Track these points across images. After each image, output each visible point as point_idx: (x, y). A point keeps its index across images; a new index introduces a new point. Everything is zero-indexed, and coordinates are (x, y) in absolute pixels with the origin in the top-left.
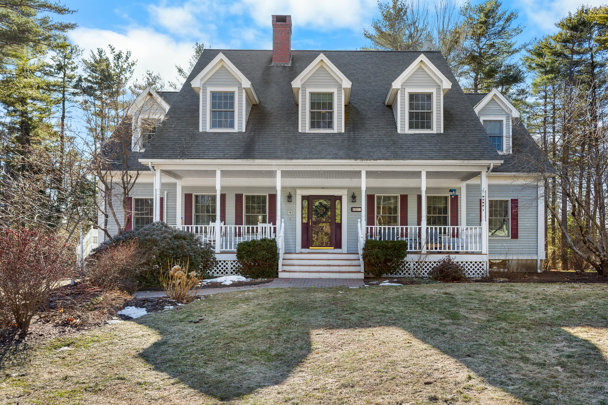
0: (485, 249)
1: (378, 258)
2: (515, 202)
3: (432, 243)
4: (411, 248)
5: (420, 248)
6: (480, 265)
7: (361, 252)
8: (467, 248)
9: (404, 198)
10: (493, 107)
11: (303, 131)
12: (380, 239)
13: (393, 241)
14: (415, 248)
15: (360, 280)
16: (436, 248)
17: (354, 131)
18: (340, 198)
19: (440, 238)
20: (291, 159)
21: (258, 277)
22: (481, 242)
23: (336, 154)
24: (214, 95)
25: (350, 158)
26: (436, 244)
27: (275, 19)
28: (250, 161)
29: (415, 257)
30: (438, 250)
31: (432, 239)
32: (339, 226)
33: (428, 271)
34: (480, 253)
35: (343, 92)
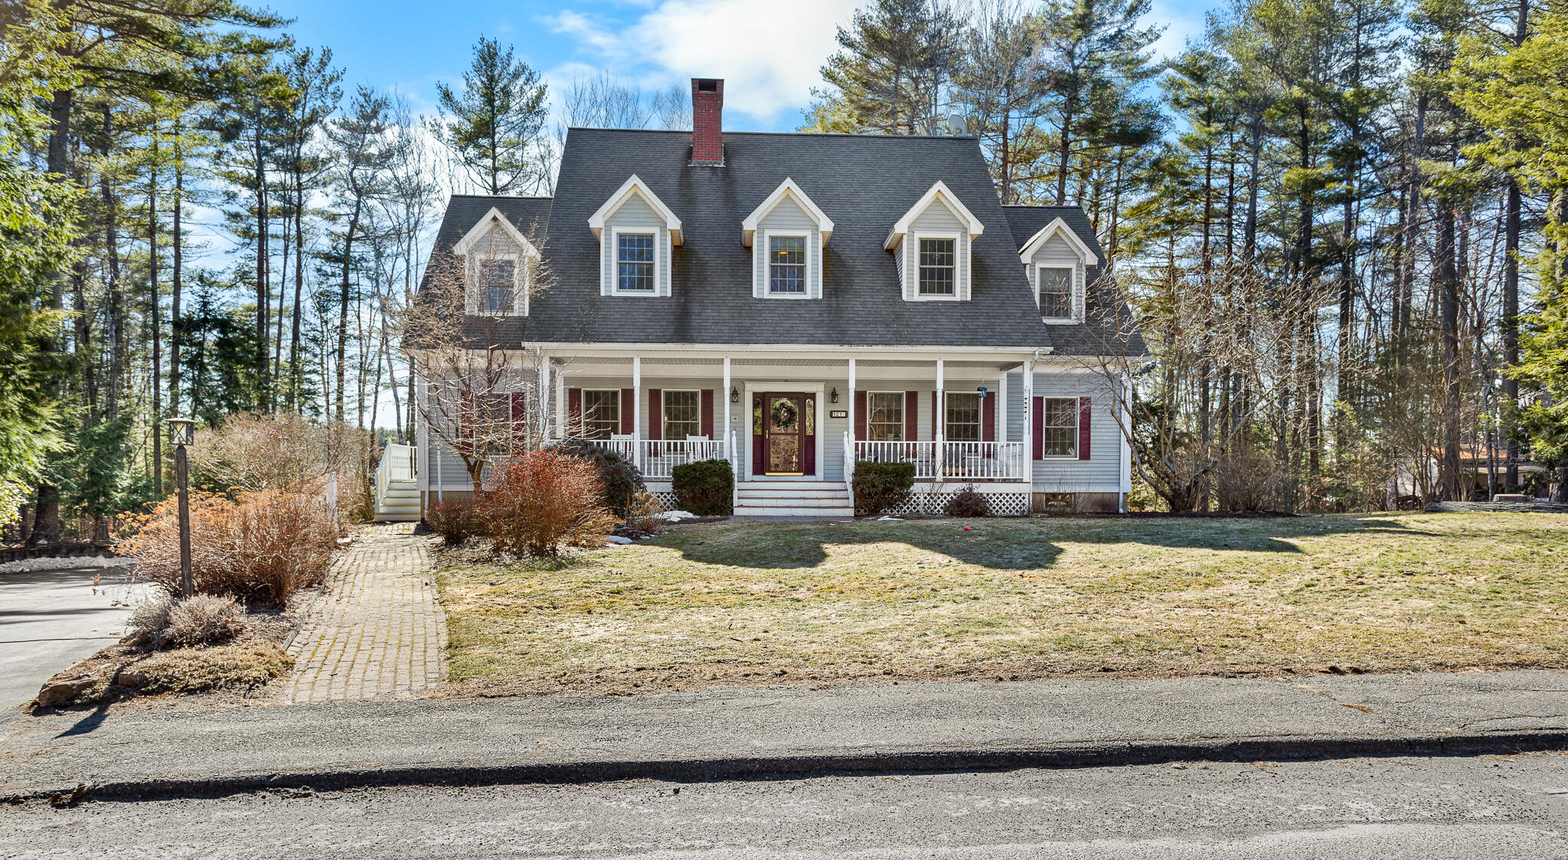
0: (1027, 476)
1: (873, 486)
2: (1085, 401)
3: (951, 466)
4: (921, 474)
5: (934, 473)
6: (1020, 498)
7: (849, 478)
8: (1008, 474)
9: (912, 397)
10: (1057, 247)
11: (760, 297)
12: (876, 459)
13: (895, 464)
14: (927, 474)
15: (848, 518)
16: (957, 474)
17: (837, 296)
18: (813, 396)
19: (964, 459)
20: (748, 343)
21: (707, 514)
22: (1021, 466)
23: (812, 335)
24: (623, 240)
25: (833, 342)
26: (957, 467)
27: (697, 85)
28: (688, 346)
29: (926, 487)
30: (960, 477)
31: (951, 461)
32: (811, 440)
33: (942, 505)
34: (1021, 481)
35: (820, 236)
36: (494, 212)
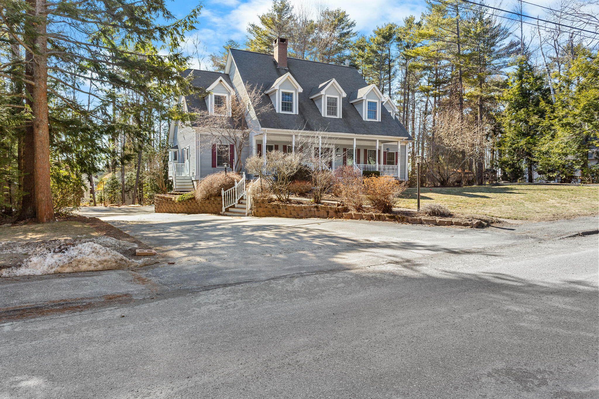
11: (324, 116)
17: (345, 118)
20: (329, 132)
24: (283, 94)
25: (352, 133)
28: (312, 132)
32: (331, 163)
35: (341, 98)
36: (221, 78)
